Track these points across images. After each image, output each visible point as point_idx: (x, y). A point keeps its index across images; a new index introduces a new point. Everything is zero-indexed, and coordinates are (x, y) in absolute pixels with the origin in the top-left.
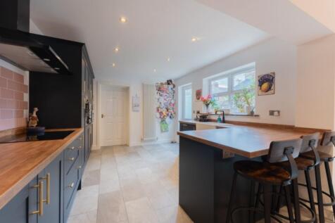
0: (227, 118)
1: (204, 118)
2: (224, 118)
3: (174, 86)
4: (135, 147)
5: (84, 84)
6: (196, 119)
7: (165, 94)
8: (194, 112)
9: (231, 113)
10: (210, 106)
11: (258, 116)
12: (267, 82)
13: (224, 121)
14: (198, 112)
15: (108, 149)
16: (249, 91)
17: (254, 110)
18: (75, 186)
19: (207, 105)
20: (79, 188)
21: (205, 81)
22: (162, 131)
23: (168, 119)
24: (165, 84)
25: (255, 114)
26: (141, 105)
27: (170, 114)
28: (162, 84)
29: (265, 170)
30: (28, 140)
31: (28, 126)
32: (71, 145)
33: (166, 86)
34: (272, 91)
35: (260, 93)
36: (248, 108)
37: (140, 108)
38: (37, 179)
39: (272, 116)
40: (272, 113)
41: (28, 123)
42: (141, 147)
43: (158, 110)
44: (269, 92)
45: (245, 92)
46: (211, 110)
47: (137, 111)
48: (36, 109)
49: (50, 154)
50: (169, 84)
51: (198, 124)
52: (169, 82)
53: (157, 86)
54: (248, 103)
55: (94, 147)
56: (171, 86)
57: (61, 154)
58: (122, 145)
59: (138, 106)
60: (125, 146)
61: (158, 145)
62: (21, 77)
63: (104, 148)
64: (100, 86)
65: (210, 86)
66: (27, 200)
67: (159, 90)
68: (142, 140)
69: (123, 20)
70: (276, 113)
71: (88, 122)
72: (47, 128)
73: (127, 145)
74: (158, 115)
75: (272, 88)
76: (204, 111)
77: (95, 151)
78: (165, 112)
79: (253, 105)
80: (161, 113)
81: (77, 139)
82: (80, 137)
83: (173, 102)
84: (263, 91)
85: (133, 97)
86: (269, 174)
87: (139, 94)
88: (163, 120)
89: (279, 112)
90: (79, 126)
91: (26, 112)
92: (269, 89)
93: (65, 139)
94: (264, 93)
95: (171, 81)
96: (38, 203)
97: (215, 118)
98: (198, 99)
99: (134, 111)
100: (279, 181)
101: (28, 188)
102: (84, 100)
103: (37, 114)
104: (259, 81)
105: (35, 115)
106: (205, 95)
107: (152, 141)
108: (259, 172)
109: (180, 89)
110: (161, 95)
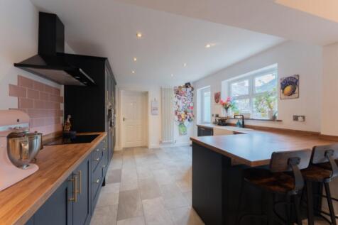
0: (247, 123)
1: (223, 122)
2: (243, 122)
3: (193, 89)
4: (154, 149)
5: (107, 93)
6: (215, 123)
7: (183, 97)
8: (213, 115)
9: (251, 117)
10: (230, 109)
11: (280, 121)
12: (290, 85)
13: (243, 126)
14: (217, 116)
15: (129, 150)
16: (272, 94)
17: (277, 115)
18: (100, 182)
19: (227, 109)
20: (104, 184)
21: (224, 84)
22: (180, 134)
23: (186, 123)
24: (183, 87)
25: (277, 119)
26: (159, 109)
27: (188, 117)
28: (180, 87)
29: (272, 179)
30: (64, 143)
31: (63, 130)
32: (96, 148)
33: (184, 89)
34: (296, 95)
35: (283, 96)
36: (270, 112)
37: (159, 112)
38: (73, 174)
39: (295, 122)
40: (296, 118)
41: (63, 127)
42: (160, 149)
43: (176, 114)
44: (293, 96)
45: (268, 95)
46: (231, 113)
47: (156, 114)
48: (69, 116)
49: (81, 155)
50: (187, 87)
51: (216, 128)
52: (187, 85)
53: (175, 90)
54: (270, 107)
55: (117, 148)
56: (190, 89)
57: (89, 156)
58: (141, 147)
59: (157, 109)
60: (145, 148)
61: (176, 147)
62: (59, 91)
63: (126, 149)
64: (122, 91)
65: (229, 88)
66: (66, 190)
67: (177, 93)
68: (161, 142)
69: (139, 35)
70: (300, 119)
71: (111, 126)
72: (78, 132)
73: (146, 147)
74: (176, 118)
75: (296, 91)
76: (223, 114)
77: (118, 152)
78: (183, 115)
79: (276, 109)
80: (179, 116)
81: (101, 142)
82: (104, 140)
83: (191, 105)
84: (285, 95)
85: (152, 102)
86: (274, 183)
87: (158, 98)
88: (181, 124)
89: (304, 117)
90: (103, 130)
91: (62, 119)
92: (293, 92)
93: (92, 142)
94: (287, 97)
95: (189, 84)
96: (73, 193)
97: (235, 122)
98: (217, 102)
99: (153, 114)
100: (282, 190)
101: (67, 181)
102: (107, 107)
103: (70, 120)
104: (281, 84)
105: (68, 121)
106: (224, 98)
107: (170, 143)
108: (265, 180)
109: (198, 91)
110: (179, 99)
